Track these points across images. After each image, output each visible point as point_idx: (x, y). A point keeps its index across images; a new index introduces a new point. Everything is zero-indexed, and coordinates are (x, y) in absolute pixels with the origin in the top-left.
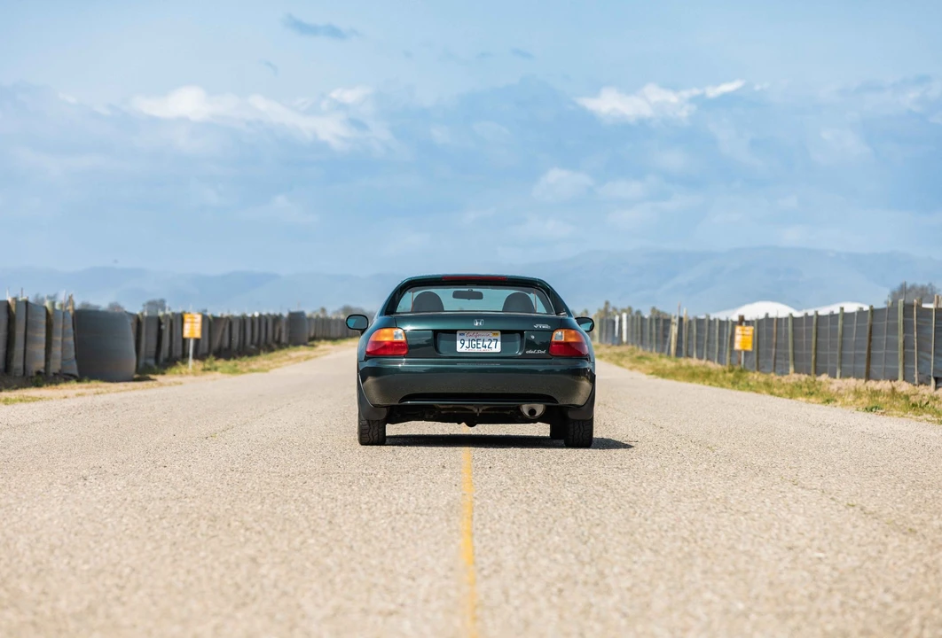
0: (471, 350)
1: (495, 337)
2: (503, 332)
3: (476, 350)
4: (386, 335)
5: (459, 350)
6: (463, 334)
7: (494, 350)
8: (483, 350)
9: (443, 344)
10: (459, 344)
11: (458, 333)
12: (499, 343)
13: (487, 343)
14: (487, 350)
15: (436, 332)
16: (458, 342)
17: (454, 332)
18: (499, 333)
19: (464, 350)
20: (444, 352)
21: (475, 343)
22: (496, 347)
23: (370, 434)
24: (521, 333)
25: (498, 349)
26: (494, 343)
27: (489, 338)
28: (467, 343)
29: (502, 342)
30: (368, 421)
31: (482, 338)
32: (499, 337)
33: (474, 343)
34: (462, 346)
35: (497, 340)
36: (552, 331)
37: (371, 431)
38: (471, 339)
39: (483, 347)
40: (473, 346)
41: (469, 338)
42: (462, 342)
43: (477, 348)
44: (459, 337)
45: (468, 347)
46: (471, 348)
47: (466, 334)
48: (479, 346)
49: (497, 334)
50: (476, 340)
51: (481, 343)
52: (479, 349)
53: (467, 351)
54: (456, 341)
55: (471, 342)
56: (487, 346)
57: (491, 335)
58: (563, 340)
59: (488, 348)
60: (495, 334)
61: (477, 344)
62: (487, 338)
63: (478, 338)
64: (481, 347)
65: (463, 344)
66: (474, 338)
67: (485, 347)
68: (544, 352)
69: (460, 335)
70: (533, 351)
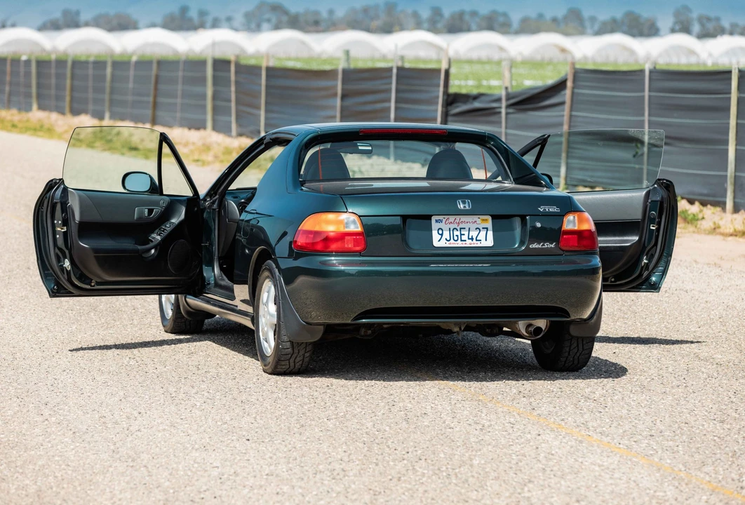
0: (452, 244)
1: (485, 225)
2: (494, 217)
3: (460, 244)
4: (328, 222)
5: (436, 244)
6: (441, 221)
7: (484, 244)
8: (468, 243)
9: (413, 235)
10: (435, 235)
11: (434, 219)
12: (490, 233)
13: (474, 234)
14: (475, 244)
15: (405, 218)
16: (435, 233)
17: (428, 217)
18: (489, 218)
19: (443, 244)
20: (416, 247)
21: (458, 233)
22: (486, 239)
24: (523, 218)
25: (490, 243)
26: (483, 233)
27: (476, 225)
28: (446, 235)
29: (494, 231)
30: (292, 343)
31: (467, 226)
32: (489, 224)
33: (456, 233)
34: (442, 237)
35: (487, 229)
36: (561, 216)
37: (294, 356)
38: (452, 226)
39: (469, 239)
40: (456, 238)
41: (449, 226)
42: (440, 232)
43: (461, 240)
44: (435, 225)
45: (448, 239)
46: (452, 241)
47: (444, 220)
48: (463, 238)
49: (486, 220)
50: (459, 229)
51: (466, 233)
52: (464, 242)
53: (448, 245)
54: (430, 230)
55: (451, 232)
56: (474, 238)
57: (479, 221)
58: (576, 228)
59: (477, 240)
60: (483, 220)
61: (461, 235)
62: (473, 226)
63: (461, 226)
64: (467, 239)
65: (442, 235)
66: (456, 226)
67: (472, 239)
68: (553, 246)
69: (437, 221)
70: (539, 244)
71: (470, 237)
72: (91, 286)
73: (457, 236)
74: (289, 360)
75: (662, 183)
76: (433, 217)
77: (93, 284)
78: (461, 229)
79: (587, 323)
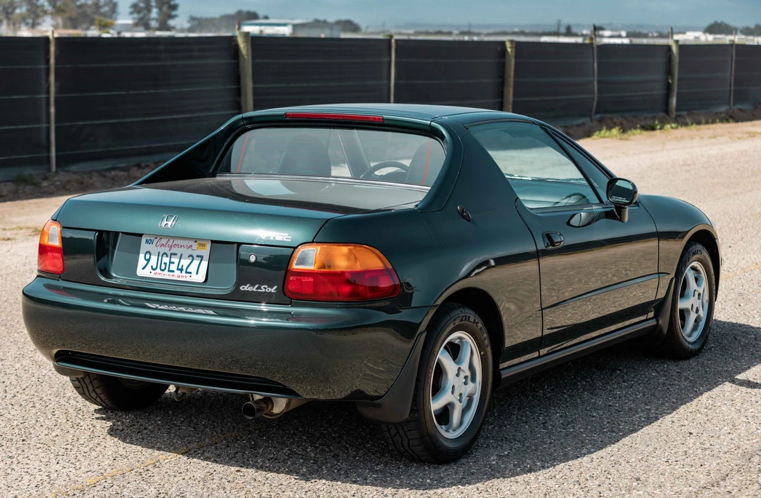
0: (159, 274)
1: (200, 252)
2: (215, 243)
3: (166, 275)
5: (140, 272)
6: (152, 243)
7: (194, 278)
8: (177, 275)
9: (117, 258)
10: (142, 261)
11: (144, 239)
12: (205, 264)
13: (185, 262)
14: (184, 277)
16: (142, 256)
17: (137, 237)
18: (209, 244)
19: (147, 273)
20: (117, 277)
22: (197, 273)
24: (238, 246)
25: (201, 278)
26: (196, 263)
27: (190, 252)
28: (154, 259)
29: (209, 262)
31: (179, 251)
32: (206, 252)
33: (166, 260)
34: (146, 266)
35: (202, 257)
36: (293, 247)
38: (163, 250)
39: (178, 269)
40: (163, 267)
41: (159, 249)
42: (148, 257)
43: (169, 271)
44: (144, 247)
45: (154, 268)
46: (158, 270)
47: (155, 243)
48: (173, 267)
49: (204, 245)
50: (169, 255)
51: (176, 261)
52: (172, 273)
53: (152, 275)
54: (138, 253)
55: (160, 258)
56: (184, 268)
57: (195, 246)
58: (313, 268)
59: (186, 272)
60: (200, 245)
61: (170, 262)
62: (187, 252)
63: (173, 251)
64: (175, 269)
65: (148, 261)
66: (166, 250)
67: (182, 270)
68: (273, 290)
69: (147, 242)
70: (253, 286)
71: (180, 267)
73: (165, 264)
76: (144, 236)
78: (172, 254)
79: (379, 405)
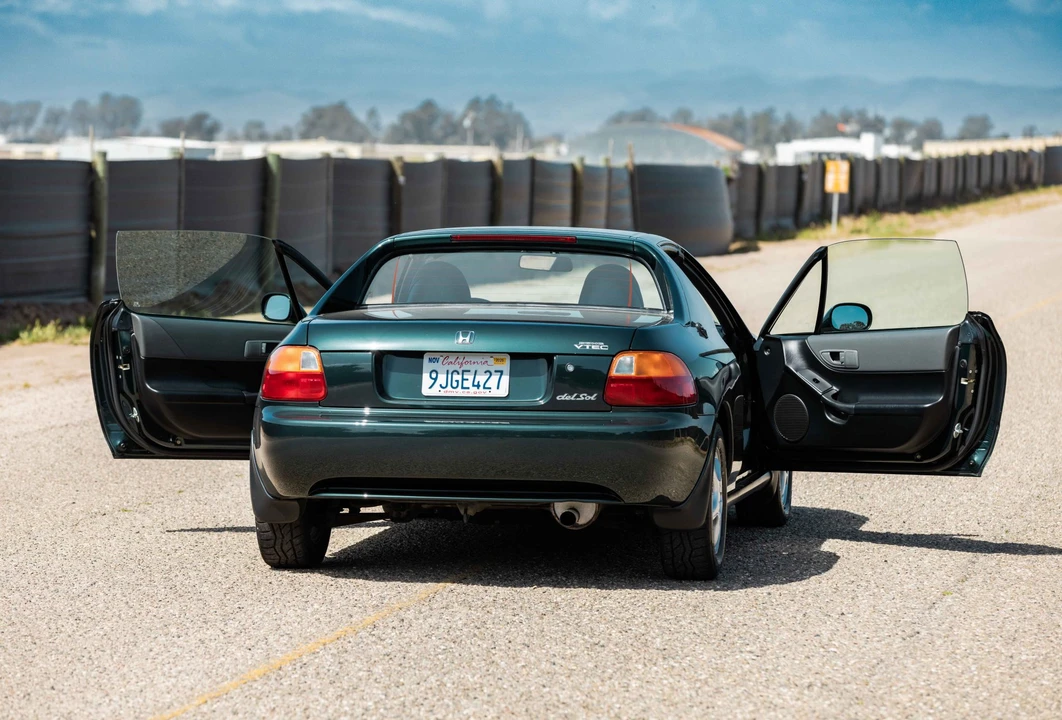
0: (450, 392)
1: (500, 367)
2: (515, 357)
3: (459, 392)
4: (291, 359)
5: (426, 391)
6: (437, 360)
7: (495, 393)
8: (473, 392)
9: (395, 379)
10: (426, 380)
11: (426, 358)
12: (506, 379)
13: (481, 379)
14: (482, 393)
15: (380, 357)
16: (426, 377)
17: (419, 355)
18: (508, 358)
19: (435, 391)
20: (398, 398)
21: (459, 377)
22: (498, 386)
23: (278, 547)
24: (549, 357)
25: (503, 391)
26: (495, 378)
27: (486, 368)
28: (442, 379)
29: (511, 375)
30: (271, 525)
31: (472, 368)
32: (506, 366)
33: (457, 377)
34: (433, 385)
35: (502, 372)
36: (611, 356)
37: (279, 541)
38: (451, 368)
39: (474, 385)
40: (455, 384)
41: (447, 367)
42: (434, 375)
43: (463, 388)
44: (427, 365)
45: (444, 385)
46: (449, 388)
47: (440, 361)
48: (466, 384)
49: (502, 360)
50: (461, 372)
51: (471, 378)
52: (466, 390)
53: (442, 394)
54: (420, 372)
55: (450, 376)
56: (482, 384)
57: (491, 361)
58: (633, 374)
59: (484, 388)
60: (497, 360)
61: (463, 379)
62: (482, 368)
63: (465, 367)
64: (470, 385)
65: (435, 379)
66: (457, 367)
67: (478, 386)
68: (593, 398)
69: (430, 360)
70: (571, 395)
71: (476, 383)
72: (176, 444)
73: (457, 381)
74: (274, 547)
75: (977, 318)
76: (425, 356)
77: (179, 442)
78: (463, 371)
79: (679, 510)
